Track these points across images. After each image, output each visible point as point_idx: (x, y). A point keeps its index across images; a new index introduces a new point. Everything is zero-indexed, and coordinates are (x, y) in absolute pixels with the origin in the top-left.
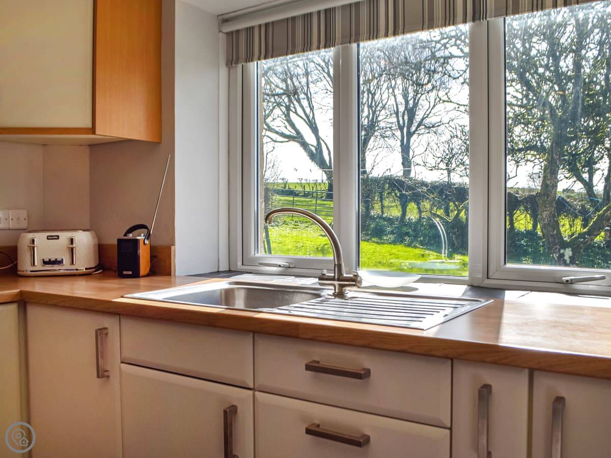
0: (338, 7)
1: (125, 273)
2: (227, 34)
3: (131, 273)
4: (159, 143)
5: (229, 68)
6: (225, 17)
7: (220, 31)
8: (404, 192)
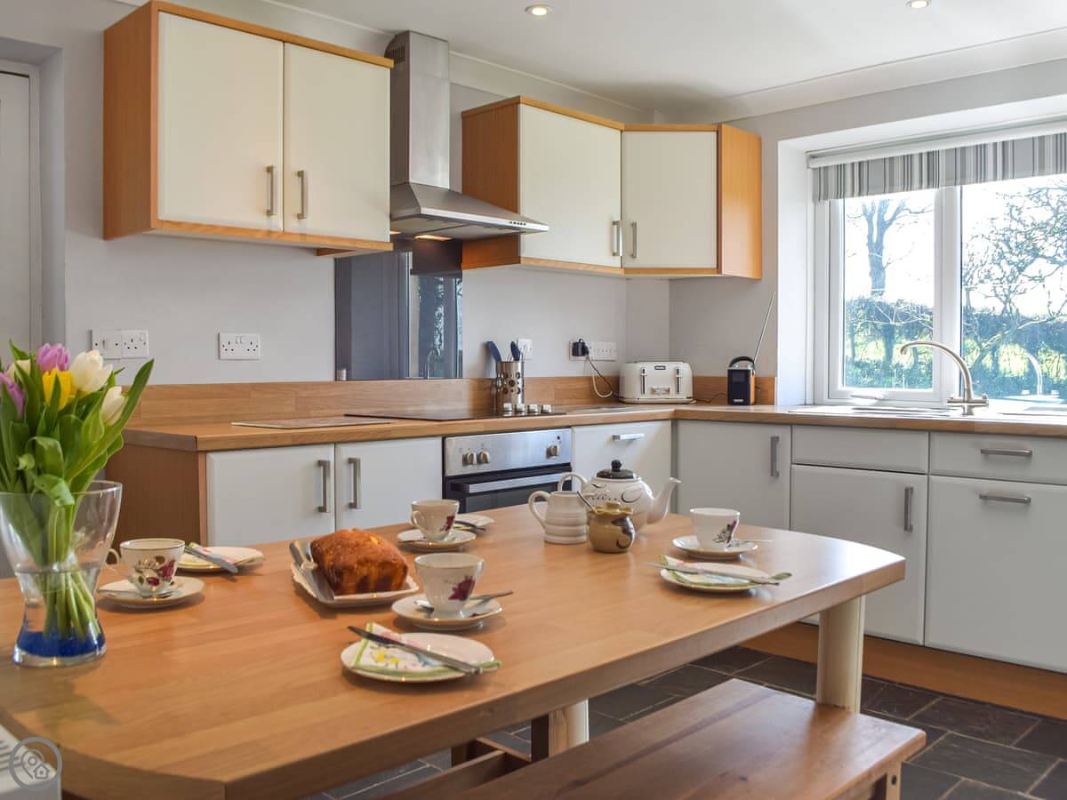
0: (942, 151)
1: (736, 401)
2: (814, 169)
3: (741, 401)
4: (760, 280)
5: (815, 204)
6: (812, 153)
7: (808, 167)
8: (894, 323)
